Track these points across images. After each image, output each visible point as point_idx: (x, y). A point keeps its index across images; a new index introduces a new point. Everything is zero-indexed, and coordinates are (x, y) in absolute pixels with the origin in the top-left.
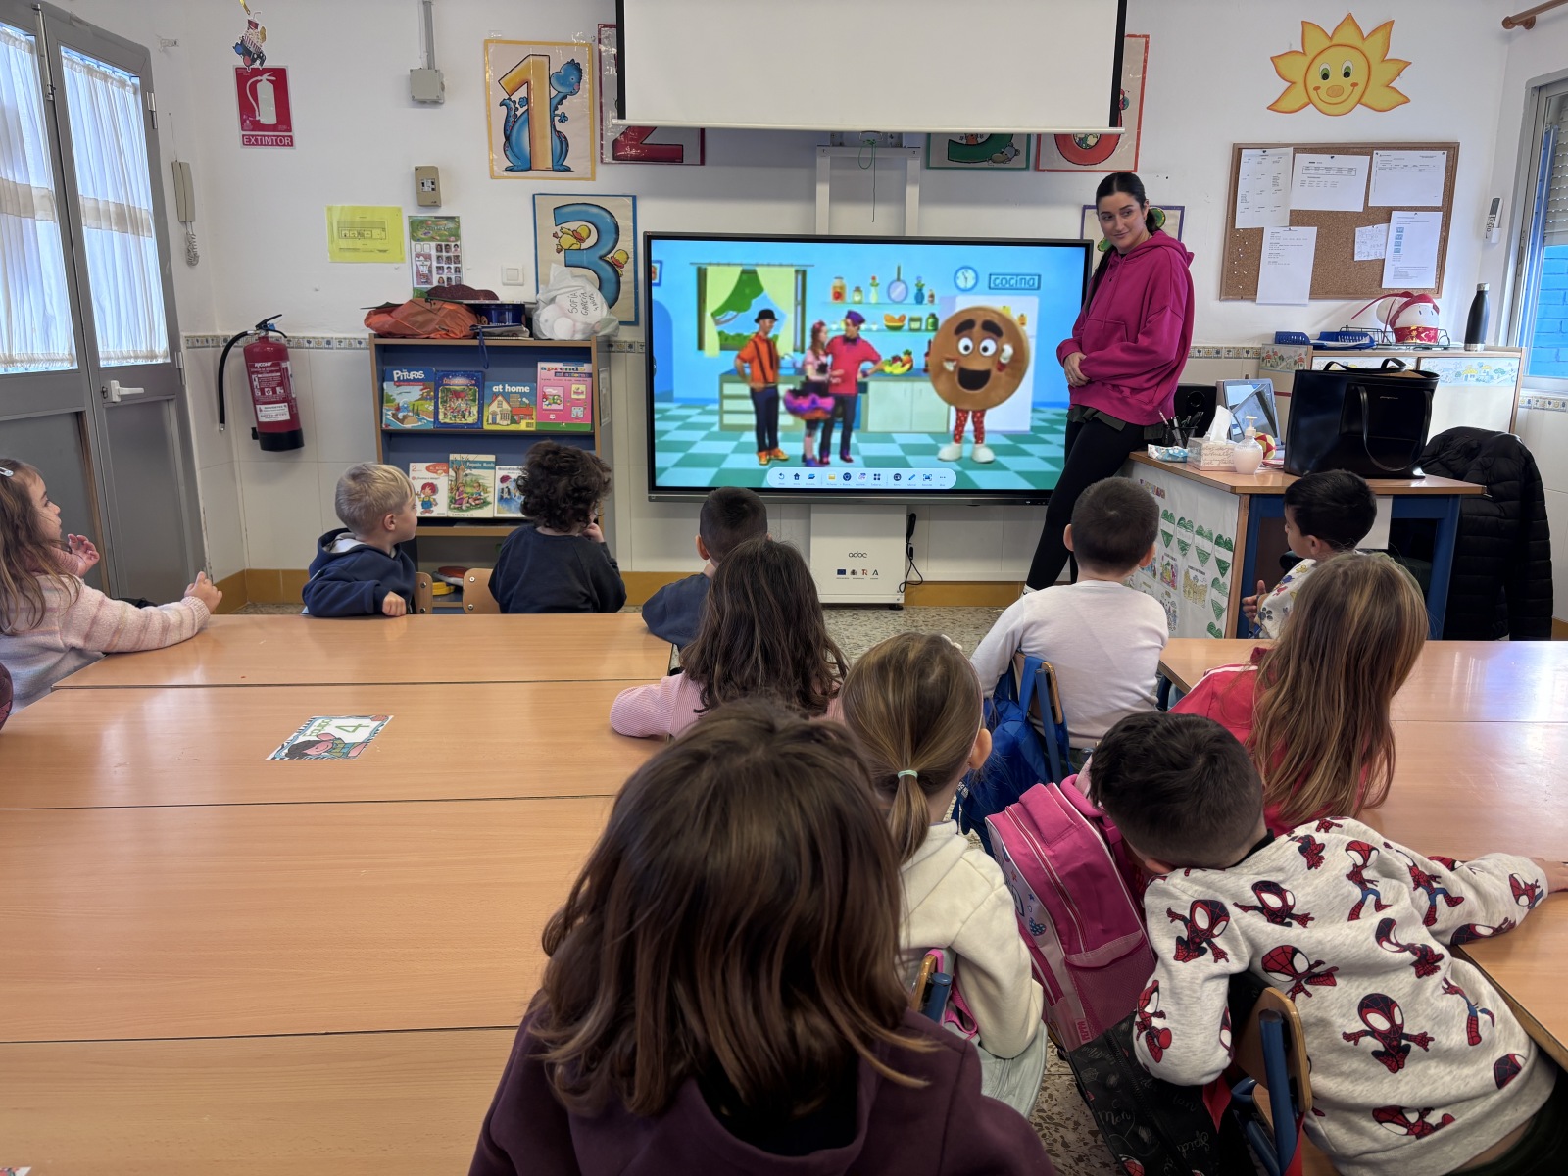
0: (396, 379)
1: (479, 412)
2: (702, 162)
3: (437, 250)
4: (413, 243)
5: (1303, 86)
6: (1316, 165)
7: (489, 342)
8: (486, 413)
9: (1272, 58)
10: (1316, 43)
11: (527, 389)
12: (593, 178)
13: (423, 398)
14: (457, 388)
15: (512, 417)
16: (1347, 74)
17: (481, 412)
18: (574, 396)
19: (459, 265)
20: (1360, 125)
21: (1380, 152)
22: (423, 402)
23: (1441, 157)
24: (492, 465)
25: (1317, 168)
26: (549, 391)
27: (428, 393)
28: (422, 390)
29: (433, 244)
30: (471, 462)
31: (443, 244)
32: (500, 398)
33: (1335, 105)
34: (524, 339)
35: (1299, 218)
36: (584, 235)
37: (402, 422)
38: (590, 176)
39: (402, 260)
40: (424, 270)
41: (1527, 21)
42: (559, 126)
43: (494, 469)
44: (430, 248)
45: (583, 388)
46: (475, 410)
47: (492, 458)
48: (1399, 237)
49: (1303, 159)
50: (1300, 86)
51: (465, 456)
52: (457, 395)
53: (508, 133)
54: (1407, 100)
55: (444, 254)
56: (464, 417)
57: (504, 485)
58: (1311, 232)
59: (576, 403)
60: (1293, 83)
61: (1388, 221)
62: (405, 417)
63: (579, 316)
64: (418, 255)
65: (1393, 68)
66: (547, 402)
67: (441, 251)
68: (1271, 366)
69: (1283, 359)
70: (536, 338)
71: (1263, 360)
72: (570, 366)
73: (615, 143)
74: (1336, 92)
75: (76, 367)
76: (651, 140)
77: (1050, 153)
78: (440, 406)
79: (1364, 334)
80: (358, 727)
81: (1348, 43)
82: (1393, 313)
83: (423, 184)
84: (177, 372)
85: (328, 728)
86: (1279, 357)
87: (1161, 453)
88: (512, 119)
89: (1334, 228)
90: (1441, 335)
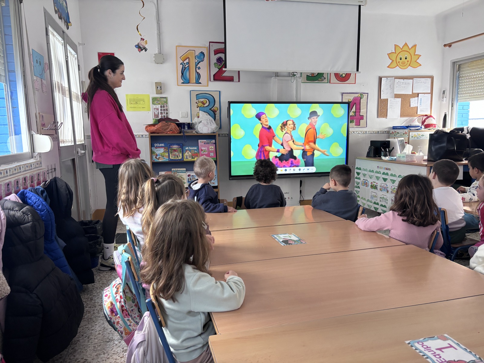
0: (155, 146)
1: (182, 155)
2: (239, 81)
3: (161, 107)
4: (153, 105)
5: (395, 61)
6: (400, 82)
7: (186, 134)
8: (184, 156)
9: (388, 54)
10: (398, 50)
11: (196, 148)
12: (208, 86)
14: (175, 148)
15: (192, 156)
16: (406, 58)
18: (210, 150)
19: (168, 112)
20: (409, 72)
21: (415, 79)
22: (165, 153)
23: (429, 80)
25: (400, 83)
26: (203, 148)
27: (166, 150)
28: (164, 149)
29: (159, 106)
30: (179, 171)
31: (162, 105)
32: (188, 151)
33: (403, 66)
35: (397, 96)
36: (205, 103)
39: (150, 110)
40: (157, 113)
41: (450, 45)
42: (198, 71)
43: (185, 172)
45: (213, 147)
47: (185, 169)
48: (421, 101)
49: (397, 80)
51: (177, 169)
52: (175, 150)
53: (183, 72)
54: (421, 65)
55: (163, 108)
56: (178, 157)
57: (189, 177)
58: (399, 100)
59: (211, 152)
60: (393, 61)
61: (418, 96)
62: (159, 158)
63: (209, 126)
64: (155, 109)
65: (417, 57)
66: (203, 152)
68: (394, 135)
69: (399, 133)
70: (197, 133)
71: (391, 134)
72: (208, 141)
73: (214, 75)
74: (403, 63)
75: (73, 144)
76: (224, 75)
77: (333, 79)
78: (170, 154)
79: (418, 126)
80: (290, 236)
81: (406, 50)
82: (423, 121)
83: (158, 87)
84: (85, 146)
85: (282, 237)
86: (397, 133)
87: (387, 158)
88: (184, 68)
89: (405, 99)
90: (437, 126)
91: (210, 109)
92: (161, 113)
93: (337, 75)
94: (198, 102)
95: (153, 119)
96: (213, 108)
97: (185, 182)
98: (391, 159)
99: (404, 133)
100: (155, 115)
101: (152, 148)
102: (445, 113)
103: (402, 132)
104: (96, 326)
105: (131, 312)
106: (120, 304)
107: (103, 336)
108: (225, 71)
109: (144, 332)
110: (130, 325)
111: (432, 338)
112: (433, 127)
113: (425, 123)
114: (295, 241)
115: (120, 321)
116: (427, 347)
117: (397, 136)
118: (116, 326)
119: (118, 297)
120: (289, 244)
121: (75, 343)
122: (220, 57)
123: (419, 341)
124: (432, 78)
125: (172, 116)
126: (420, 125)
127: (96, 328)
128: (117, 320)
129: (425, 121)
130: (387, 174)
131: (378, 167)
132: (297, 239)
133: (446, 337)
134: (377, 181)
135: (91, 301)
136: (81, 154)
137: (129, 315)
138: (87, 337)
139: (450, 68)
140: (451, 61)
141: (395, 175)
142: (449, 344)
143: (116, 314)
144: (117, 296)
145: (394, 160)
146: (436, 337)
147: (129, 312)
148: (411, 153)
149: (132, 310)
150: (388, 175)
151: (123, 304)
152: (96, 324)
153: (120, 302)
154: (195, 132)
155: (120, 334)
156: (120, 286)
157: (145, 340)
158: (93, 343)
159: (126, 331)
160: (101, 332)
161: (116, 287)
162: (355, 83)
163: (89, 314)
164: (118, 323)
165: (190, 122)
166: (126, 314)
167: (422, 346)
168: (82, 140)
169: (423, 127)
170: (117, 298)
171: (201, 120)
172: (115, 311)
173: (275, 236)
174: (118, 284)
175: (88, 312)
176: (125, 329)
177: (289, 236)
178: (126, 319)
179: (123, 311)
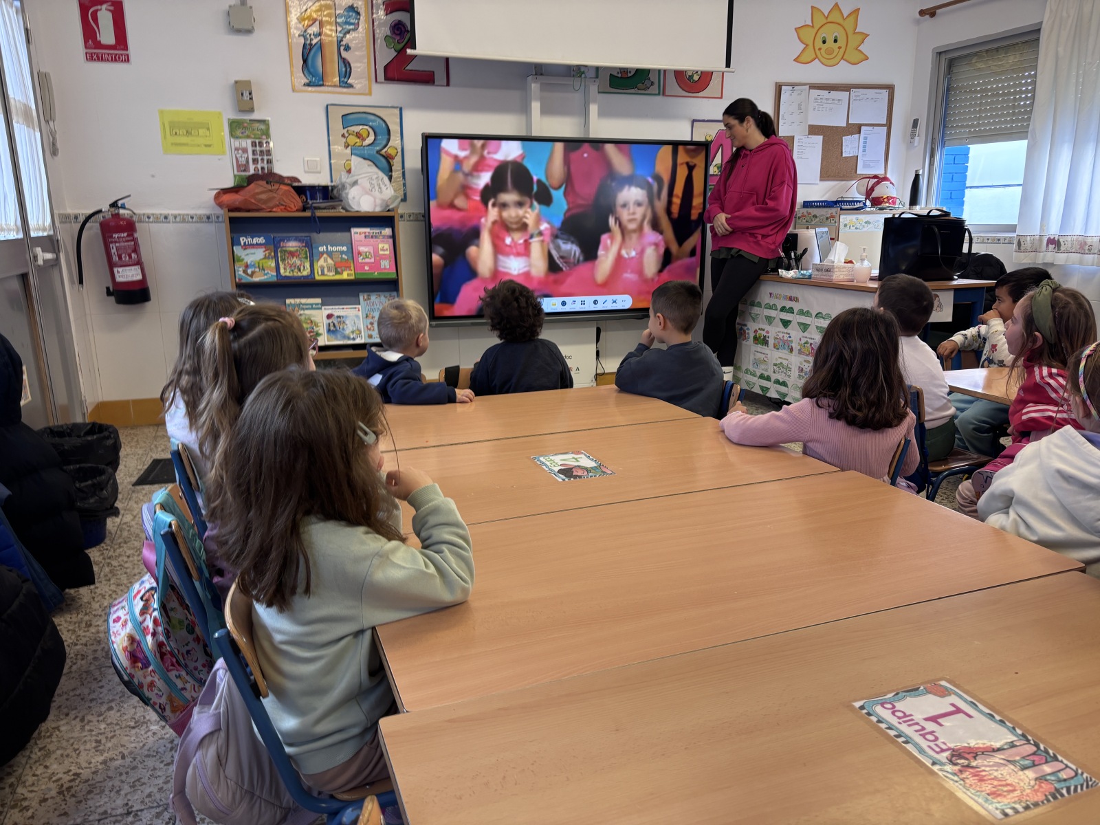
0: (242, 244)
1: (310, 266)
2: (448, 84)
3: (252, 146)
4: (232, 140)
5: (812, 48)
6: (820, 97)
7: (319, 213)
8: (316, 267)
9: (796, 29)
10: (820, 21)
11: (345, 249)
12: (370, 94)
13: (265, 257)
14: (292, 249)
15: (336, 269)
16: (836, 41)
17: (312, 266)
18: (381, 253)
19: (271, 157)
20: (842, 73)
21: (854, 90)
22: (266, 260)
23: (885, 94)
24: (320, 306)
25: (822, 99)
26: (362, 249)
27: (270, 254)
28: (264, 251)
29: (249, 141)
30: (303, 304)
31: (257, 141)
32: (325, 255)
33: (829, 61)
34: (340, 212)
35: (814, 130)
36: (365, 135)
37: (251, 276)
38: (367, 91)
39: (224, 153)
40: (243, 160)
41: (931, 13)
42: (344, 54)
43: (321, 309)
44: (247, 143)
45: (386, 246)
46: (307, 265)
47: (318, 301)
48: (865, 143)
49: (815, 93)
50: (811, 47)
51: (298, 301)
52: (292, 254)
53: (305, 57)
54: (867, 58)
55: (258, 148)
56: (300, 270)
57: (330, 321)
58: (820, 138)
59: (384, 257)
60: (807, 45)
61: (859, 132)
62: (253, 273)
63: (377, 193)
64: (237, 149)
65: (860, 38)
66: (362, 257)
67: (256, 146)
68: (806, 221)
69: (816, 217)
70: (347, 211)
71: (799, 218)
72: (376, 231)
73: (386, 68)
74: (829, 51)
75: (21, 236)
76: (411, 67)
77: (672, 84)
78: (280, 263)
79: (857, 202)
80: (576, 459)
81: (838, 21)
82: (869, 188)
83: (242, 94)
84: (55, 243)
85: (557, 461)
86: (813, 216)
87: (791, 274)
88: (308, 47)
89: (831, 137)
90: (898, 201)
91: (378, 152)
92: (255, 161)
93: (679, 75)
94: (347, 135)
95: (235, 176)
96: (386, 149)
97: (321, 331)
98: (801, 277)
99: (828, 216)
100: (239, 166)
101: (235, 248)
102: (917, 171)
103: (823, 215)
104: (101, 690)
105: (186, 656)
106: (155, 639)
107: (119, 714)
108: (414, 57)
109: (217, 707)
110: (184, 689)
111: (913, 691)
112: (890, 203)
113: (874, 195)
114: (588, 470)
115: (157, 680)
116: (905, 716)
117: (813, 223)
118: (147, 693)
119: (149, 623)
120: (575, 477)
121: (48, 734)
122: (399, 21)
123: (884, 701)
124: (891, 89)
125: (282, 168)
126: (862, 198)
127: (101, 696)
128: (149, 679)
129: (872, 189)
130: (791, 310)
131: (771, 294)
132: (593, 464)
133: (946, 689)
134: (767, 327)
135: (86, 629)
136: (45, 261)
137: (179, 664)
138: (78, 719)
139: (930, 66)
140: (933, 50)
141: (808, 312)
142: (953, 705)
143: (146, 664)
144: (145, 620)
145: (806, 277)
146: (922, 688)
147: (180, 657)
148: (843, 261)
149: (188, 652)
150: (793, 313)
151: (162, 638)
152: (100, 684)
153: (154, 634)
154: (343, 208)
155: (160, 711)
156: (153, 596)
157: (220, 729)
158: (94, 733)
159: (175, 704)
160: (113, 705)
161: (142, 598)
162: (721, 98)
163: (83, 662)
164: (152, 685)
165: (329, 184)
166: (172, 662)
167: (893, 713)
168: (47, 227)
169: (868, 203)
170: (145, 624)
171: (355, 178)
172: (141, 656)
173: (542, 459)
174: (146, 589)
175: (79, 657)
176: (170, 699)
177: (573, 458)
178: (172, 674)
179: (162, 655)
